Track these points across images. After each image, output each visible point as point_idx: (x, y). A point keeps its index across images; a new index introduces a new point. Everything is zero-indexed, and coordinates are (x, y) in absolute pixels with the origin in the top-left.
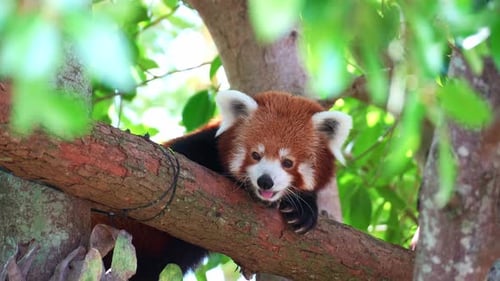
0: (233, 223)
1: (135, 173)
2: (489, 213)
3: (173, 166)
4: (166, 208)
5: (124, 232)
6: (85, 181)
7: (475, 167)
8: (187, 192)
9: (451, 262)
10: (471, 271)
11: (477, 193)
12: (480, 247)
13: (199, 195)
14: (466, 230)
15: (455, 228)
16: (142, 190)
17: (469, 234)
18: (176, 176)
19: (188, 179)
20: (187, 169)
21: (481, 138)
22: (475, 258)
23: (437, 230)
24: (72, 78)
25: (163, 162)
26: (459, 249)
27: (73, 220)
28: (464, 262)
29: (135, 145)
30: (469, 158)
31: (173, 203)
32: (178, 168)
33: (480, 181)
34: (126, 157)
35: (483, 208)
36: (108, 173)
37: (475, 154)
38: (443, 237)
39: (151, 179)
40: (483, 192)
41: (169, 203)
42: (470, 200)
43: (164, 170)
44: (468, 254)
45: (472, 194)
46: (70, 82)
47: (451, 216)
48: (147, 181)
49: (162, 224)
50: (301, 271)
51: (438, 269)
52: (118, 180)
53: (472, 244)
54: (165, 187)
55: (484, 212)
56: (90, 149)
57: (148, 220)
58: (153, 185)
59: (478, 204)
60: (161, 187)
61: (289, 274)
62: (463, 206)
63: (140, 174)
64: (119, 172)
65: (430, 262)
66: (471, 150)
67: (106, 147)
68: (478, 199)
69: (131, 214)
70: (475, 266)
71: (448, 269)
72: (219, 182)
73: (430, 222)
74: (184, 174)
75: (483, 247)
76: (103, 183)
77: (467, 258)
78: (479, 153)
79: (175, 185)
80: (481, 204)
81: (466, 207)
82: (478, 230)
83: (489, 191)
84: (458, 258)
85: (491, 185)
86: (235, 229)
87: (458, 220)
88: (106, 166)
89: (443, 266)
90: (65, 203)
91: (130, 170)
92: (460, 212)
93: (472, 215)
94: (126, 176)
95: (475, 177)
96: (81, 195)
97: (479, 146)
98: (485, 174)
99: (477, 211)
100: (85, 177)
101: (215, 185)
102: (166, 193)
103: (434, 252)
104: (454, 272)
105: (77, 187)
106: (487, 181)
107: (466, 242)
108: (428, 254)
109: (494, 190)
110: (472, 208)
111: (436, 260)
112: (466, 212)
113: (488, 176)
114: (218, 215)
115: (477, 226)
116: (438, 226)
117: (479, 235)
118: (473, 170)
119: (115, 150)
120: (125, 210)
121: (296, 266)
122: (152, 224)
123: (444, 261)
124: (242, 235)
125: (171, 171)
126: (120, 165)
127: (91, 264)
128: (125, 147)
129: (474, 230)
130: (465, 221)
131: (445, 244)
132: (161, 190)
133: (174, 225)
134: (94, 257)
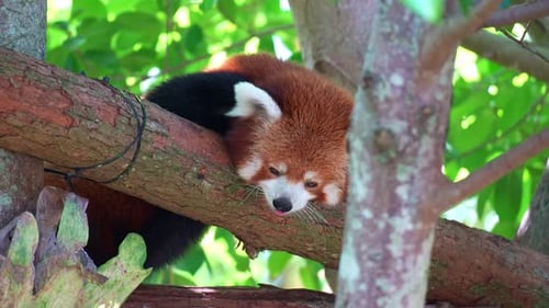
0: (221, 188)
1: (83, 123)
2: (432, 157)
3: (136, 115)
4: (130, 166)
5: (73, 196)
6: (18, 131)
7: (411, 98)
8: (156, 148)
9: (385, 215)
10: (410, 227)
11: (415, 131)
12: (419, 197)
13: (172, 152)
14: (402, 177)
15: (389, 174)
16: (94, 144)
17: (407, 182)
18: (141, 128)
19: (157, 133)
20: (156, 121)
21: (418, 63)
22: (414, 211)
23: (367, 177)
24: (19, 10)
25: (122, 111)
26: (394, 198)
27: (17, 182)
28: (401, 216)
29: (84, 90)
30: (404, 88)
31: (138, 160)
32: (144, 118)
33: (418, 117)
34: (72, 103)
35: (423, 150)
36: (47, 122)
37: (410, 83)
38: (375, 185)
39: (106, 129)
40: (423, 131)
41: (133, 160)
42: (405, 139)
43: (125, 120)
44: (407, 205)
45: (409, 132)
46: (16, 15)
47: (384, 160)
48: (101, 133)
49: (127, 186)
50: (318, 248)
51: (370, 225)
52: (62, 132)
53: (410, 193)
54: (125, 141)
55: (426, 154)
56: (21, 94)
57: (109, 182)
58: (108, 138)
59: (416, 144)
60: (121, 141)
61: (304, 252)
62: (396, 146)
63: (90, 125)
64: (63, 121)
65: (360, 216)
66: (406, 79)
67: (44, 90)
68: (416, 139)
69: (86, 174)
70: (414, 221)
71: (381, 225)
72: (202, 137)
73: (360, 167)
74: (152, 126)
75: (424, 197)
76: (42, 134)
77: (405, 212)
78: (416, 82)
79: (139, 140)
80: (420, 145)
81: (401, 148)
82: (418, 176)
83: (431, 129)
84: (394, 210)
85: (432, 121)
86: (225, 195)
87: (391, 164)
88: (44, 114)
89: (375, 221)
90: (8, 160)
91: (77, 119)
92: (393, 155)
93: (410, 159)
94: (71, 126)
95: (412, 112)
96: (16, 149)
97: (416, 74)
98: (423, 108)
99: (415, 153)
100: (17, 127)
101: (197, 141)
102: (127, 149)
103: (365, 204)
104: (389, 229)
105: (8, 139)
106: (427, 116)
107: (402, 192)
108: (358, 206)
109: (437, 128)
110: (409, 150)
111: (367, 214)
112: (401, 154)
113: (427, 110)
114: (201, 177)
115: (416, 172)
116: (368, 171)
117: (419, 183)
118: (409, 102)
119: (58, 94)
120: (77, 169)
121: (312, 242)
122: (114, 186)
123: (377, 215)
124: (235, 203)
125: (134, 121)
126: (64, 113)
127: (25, 231)
128: (69, 92)
129: (412, 177)
130: (400, 166)
131: (378, 194)
132: (120, 145)
133: (143, 188)
134: (28, 223)
